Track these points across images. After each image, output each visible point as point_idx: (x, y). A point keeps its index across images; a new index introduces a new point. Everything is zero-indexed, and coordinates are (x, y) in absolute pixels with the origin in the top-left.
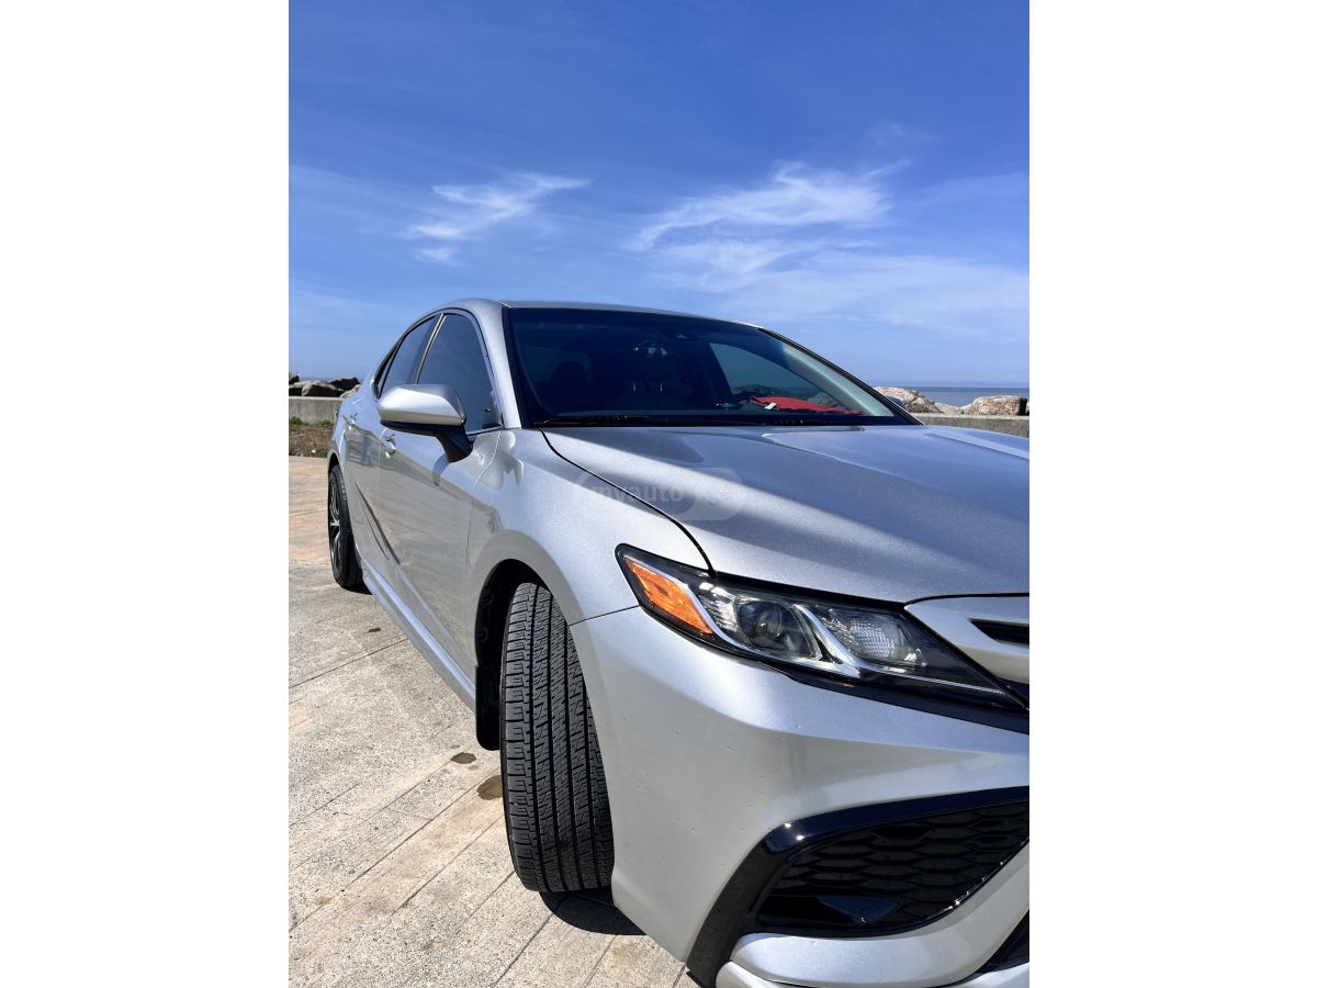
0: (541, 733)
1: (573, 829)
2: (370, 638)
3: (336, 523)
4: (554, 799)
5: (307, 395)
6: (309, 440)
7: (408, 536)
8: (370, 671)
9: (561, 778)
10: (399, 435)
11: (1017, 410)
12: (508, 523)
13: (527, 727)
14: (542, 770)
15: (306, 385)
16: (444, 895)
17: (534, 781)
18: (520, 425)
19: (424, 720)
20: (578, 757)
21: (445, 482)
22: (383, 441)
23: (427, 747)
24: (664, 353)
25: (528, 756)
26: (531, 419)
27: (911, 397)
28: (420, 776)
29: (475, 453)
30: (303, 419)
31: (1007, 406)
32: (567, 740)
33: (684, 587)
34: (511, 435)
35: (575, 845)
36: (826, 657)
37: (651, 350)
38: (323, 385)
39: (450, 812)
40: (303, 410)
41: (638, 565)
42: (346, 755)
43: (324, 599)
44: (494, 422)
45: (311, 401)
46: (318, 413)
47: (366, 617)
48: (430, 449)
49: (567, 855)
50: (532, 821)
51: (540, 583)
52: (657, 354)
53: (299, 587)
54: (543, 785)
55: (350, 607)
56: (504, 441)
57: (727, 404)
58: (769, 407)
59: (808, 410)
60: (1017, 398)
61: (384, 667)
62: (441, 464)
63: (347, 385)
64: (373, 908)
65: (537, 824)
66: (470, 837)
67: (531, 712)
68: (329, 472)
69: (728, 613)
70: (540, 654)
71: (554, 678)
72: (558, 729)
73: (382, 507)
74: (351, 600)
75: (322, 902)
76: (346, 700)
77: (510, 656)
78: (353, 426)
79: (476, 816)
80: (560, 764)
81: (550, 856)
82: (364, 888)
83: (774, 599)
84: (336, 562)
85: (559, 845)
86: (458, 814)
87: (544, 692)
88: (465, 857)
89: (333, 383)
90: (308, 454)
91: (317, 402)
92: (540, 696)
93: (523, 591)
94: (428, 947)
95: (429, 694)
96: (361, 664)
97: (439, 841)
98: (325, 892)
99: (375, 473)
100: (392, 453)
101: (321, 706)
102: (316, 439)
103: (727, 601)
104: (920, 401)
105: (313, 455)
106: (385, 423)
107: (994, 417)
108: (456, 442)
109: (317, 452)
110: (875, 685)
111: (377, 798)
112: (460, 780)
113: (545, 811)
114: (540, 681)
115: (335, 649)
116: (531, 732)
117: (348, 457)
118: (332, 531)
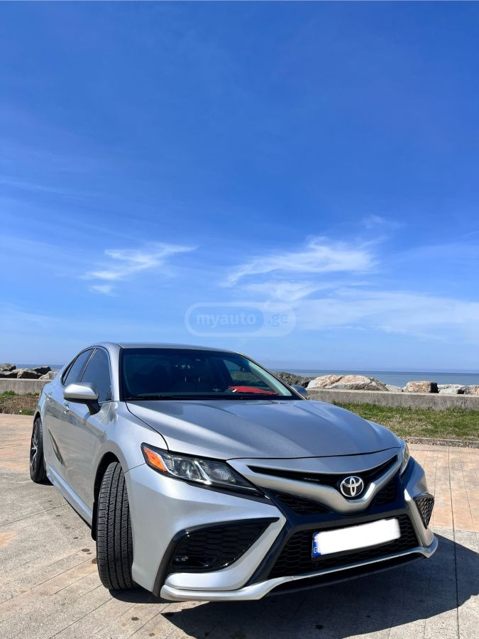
0: (111, 514)
1: (121, 554)
2: (47, 505)
3: (35, 448)
4: (114, 540)
5: (20, 378)
6: (18, 404)
7: (74, 456)
8: (46, 517)
9: (117, 532)
10: (71, 404)
11: (429, 389)
12: (109, 437)
13: (106, 512)
14: (111, 528)
15: (20, 371)
16: (71, 591)
17: (108, 532)
18: (118, 399)
19: (70, 537)
20: (124, 523)
21: (89, 424)
22: (64, 406)
23: (70, 546)
24: (189, 367)
25: (106, 523)
26: (124, 397)
27: (369, 381)
28: (65, 556)
29: (101, 411)
30: (16, 392)
31: (423, 387)
32: (121, 517)
33: (159, 456)
34: (116, 403)
35: (121, 560)
36: (203, 478)
37: (183, 366)
38: (30, 371)
39: (77, 567)
40: (17, 387)
41: (146, 449)
42: (33, 548)
43: (26, 487)
44: (110, 398)
45: (22, 381)
46: (26, 389)
47: (46, 495)
48: (83, 409)
49: (119, 564)
50: (106, 549)
51: (119, 462)
52: (186, 367)
53: (12, 482)
54: (111, 534)
55: (38, 491)
56: (113, 406)
57: (217, 390)
58: (234, 391)
59: (251, 393)
60: (429, 383)
61: (53, 516)
62: (87, 416)
63: (43, 371)
64: (42, 594)
65: (107, 550)
66: (84, 575)
67: (108, 506)
68: (35, 421)
69: (172, 464)
70: (114, 486)
71: (119, 494)
72: (118, 512)
73: (61, 441)
74: (38, 488)
75: (23, 592)
76: (34, 529)
77: (103, 487)
78: (50, 398)
79: (88, 569)
80: (118, 526)
81: (112, 565)
82: (40, 588)
83: (186, 459)
84: (33, 468)
85: (115, 560)
86: (80, 568)
87: (114, 499)
88: (81, 581)
89: (35, 370)
90: (17, 413)
91: (26, 381)
92: (113, 501)
93: (112, 465)
94: (63, 605)
95: (73, 527)
96: (42, 515)
97: (71, 576)
98: (24, 589)
99: (58, 422)
100: (67, 411)
101: (23, 531)
102: (23, 404)
103: (171, 459)
104: (374, 383)
105: (20, 414)
106: (65, 399)
107: (416, 394)
108: (94, 406)
109: (23, 411)
110: (215, 487)
111: (46, 563)
112: (83, 558)
113: (111, 545)
114: (113, 495)
115: (30, 509)
116: (108, 514)
117: (46, 414)
118: (33, 452)
